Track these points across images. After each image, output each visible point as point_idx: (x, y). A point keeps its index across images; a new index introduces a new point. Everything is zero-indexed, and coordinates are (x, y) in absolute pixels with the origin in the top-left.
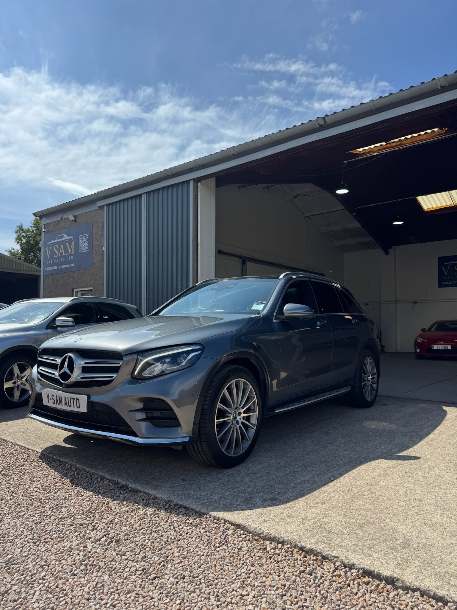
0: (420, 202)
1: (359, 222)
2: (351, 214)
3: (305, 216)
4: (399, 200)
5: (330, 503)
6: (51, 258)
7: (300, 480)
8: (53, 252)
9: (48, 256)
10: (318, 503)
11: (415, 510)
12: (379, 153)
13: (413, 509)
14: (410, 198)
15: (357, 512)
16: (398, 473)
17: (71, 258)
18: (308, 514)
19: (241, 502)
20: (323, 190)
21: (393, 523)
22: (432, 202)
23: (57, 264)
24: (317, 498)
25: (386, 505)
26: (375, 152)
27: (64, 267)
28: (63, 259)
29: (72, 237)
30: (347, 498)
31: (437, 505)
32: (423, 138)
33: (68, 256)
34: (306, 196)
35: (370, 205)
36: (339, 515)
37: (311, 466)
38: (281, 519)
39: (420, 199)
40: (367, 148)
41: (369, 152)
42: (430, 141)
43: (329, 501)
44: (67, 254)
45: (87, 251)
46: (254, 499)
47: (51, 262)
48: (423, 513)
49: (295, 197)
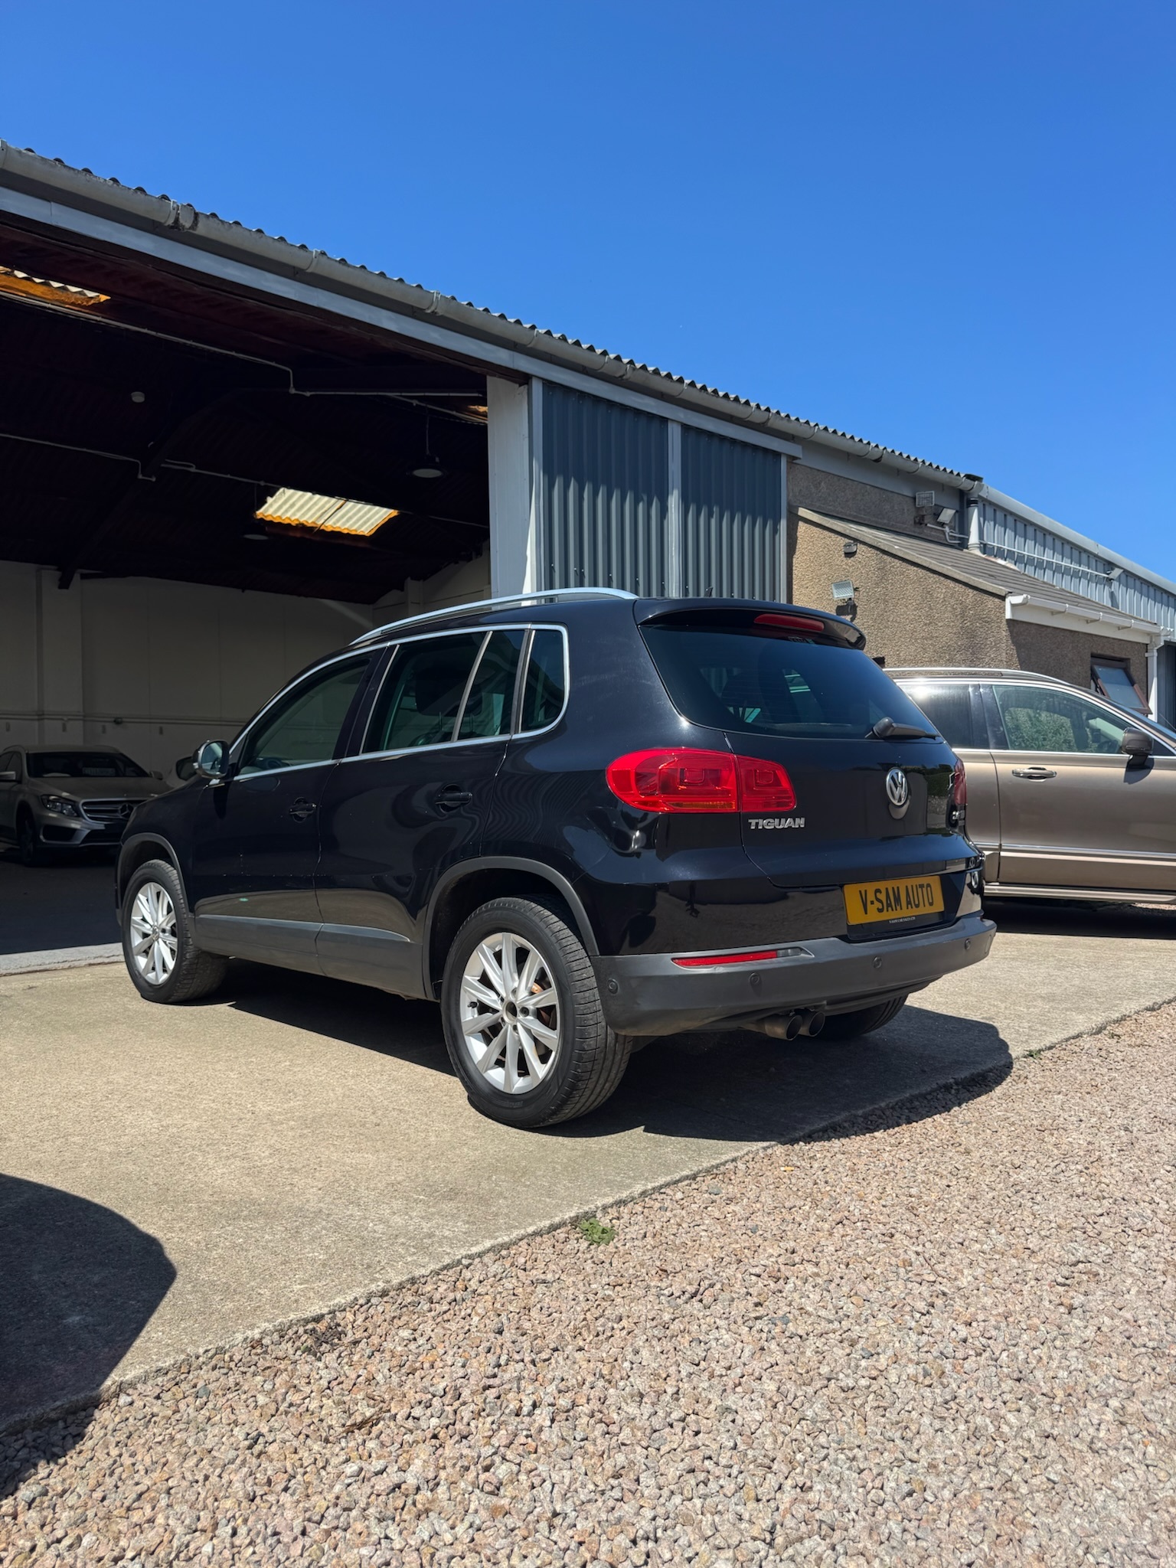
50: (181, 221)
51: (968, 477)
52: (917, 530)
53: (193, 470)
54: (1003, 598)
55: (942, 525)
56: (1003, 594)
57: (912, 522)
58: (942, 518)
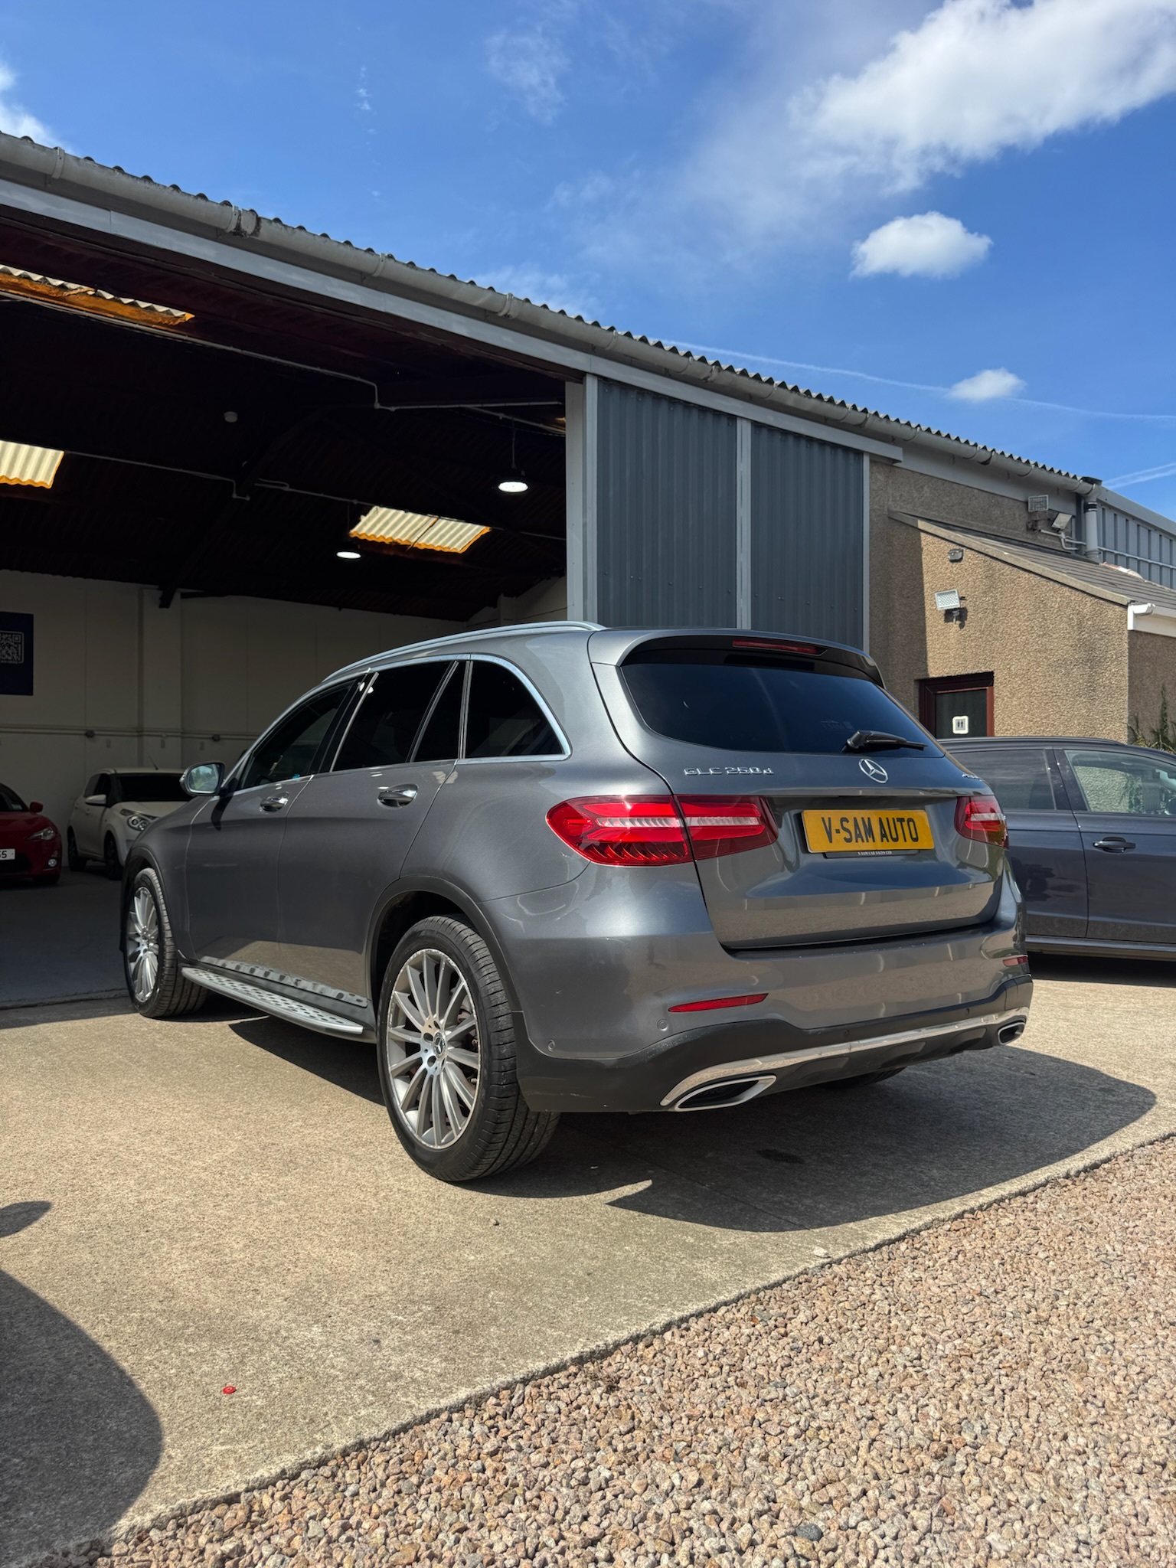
50: (243, 227)
51: (1086, 479)
52: (1028, 537)
53: (287, 489)
54: (1126, 607)
55: (1058, 530)
56: (1125, 604)
57: (1024, 528)
58: (1056, 524)
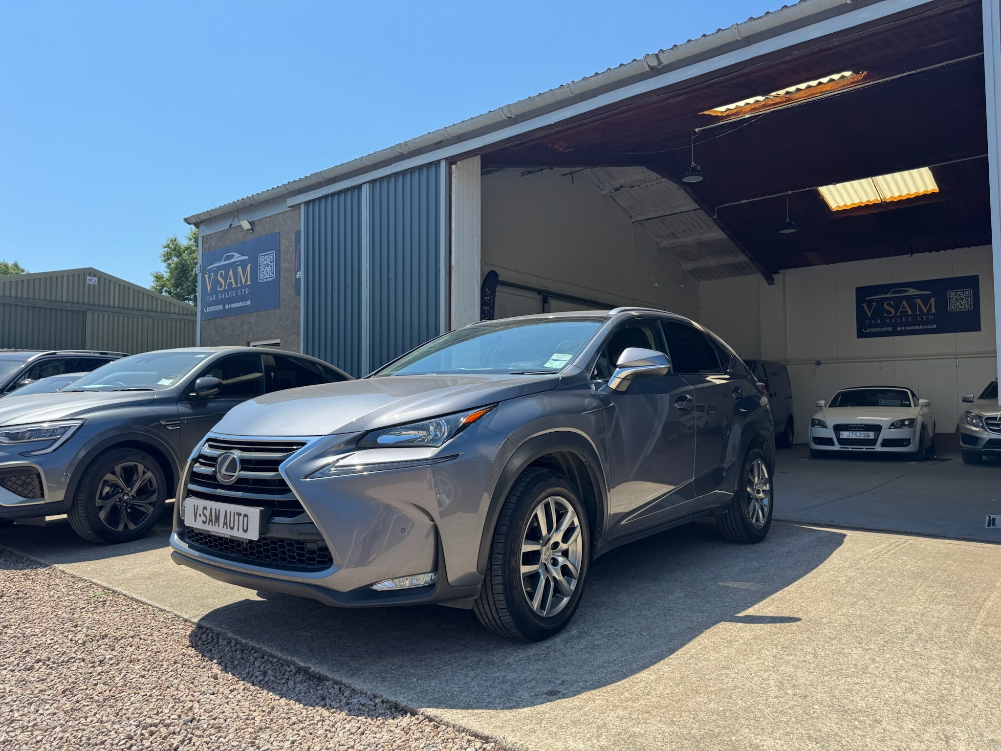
0: (824, 195)
1: (723, 231)
2: (710, 217)
3: (633, 221)
4: (790, 192)
5: (648, 699)
6: (214, 291)
7: (601, 661)
8: (215, 283)
9: (209, 288)
10: (627, 700)
11: (794, 712)
12: (753, 115)
13: (790, 711)
14: (808, 189)
15: (692, 716)
16: (770, 649)
17: (245, 291)
18: (608, 719)
19: (496, 697)
20: (662, 177)
21: (753, 735)
22: (845, 196)
23: (223, 302)
24: (627, 691)
25: (744, 704)
26: (746, 113)
27: (234, 305)
28: (232, 294)
29: (246, 257)
30: (677, 690)
31: (833, 703)
32: (827, 89)
33: (240, 288)
34: (634, 188)
35: (742, 202)
36: (661, 721)
37: (622, 636)
38: (561, 727)
39: (824, 190)
40: (732, 106)
41: (736, 114)
42: (838, 94)
43: (647, 697)
44: (239, 285)
45: (270, 279)
46: (519, 693)
47: (213, 298)
48: (808, 717)
49: (617, 190)
